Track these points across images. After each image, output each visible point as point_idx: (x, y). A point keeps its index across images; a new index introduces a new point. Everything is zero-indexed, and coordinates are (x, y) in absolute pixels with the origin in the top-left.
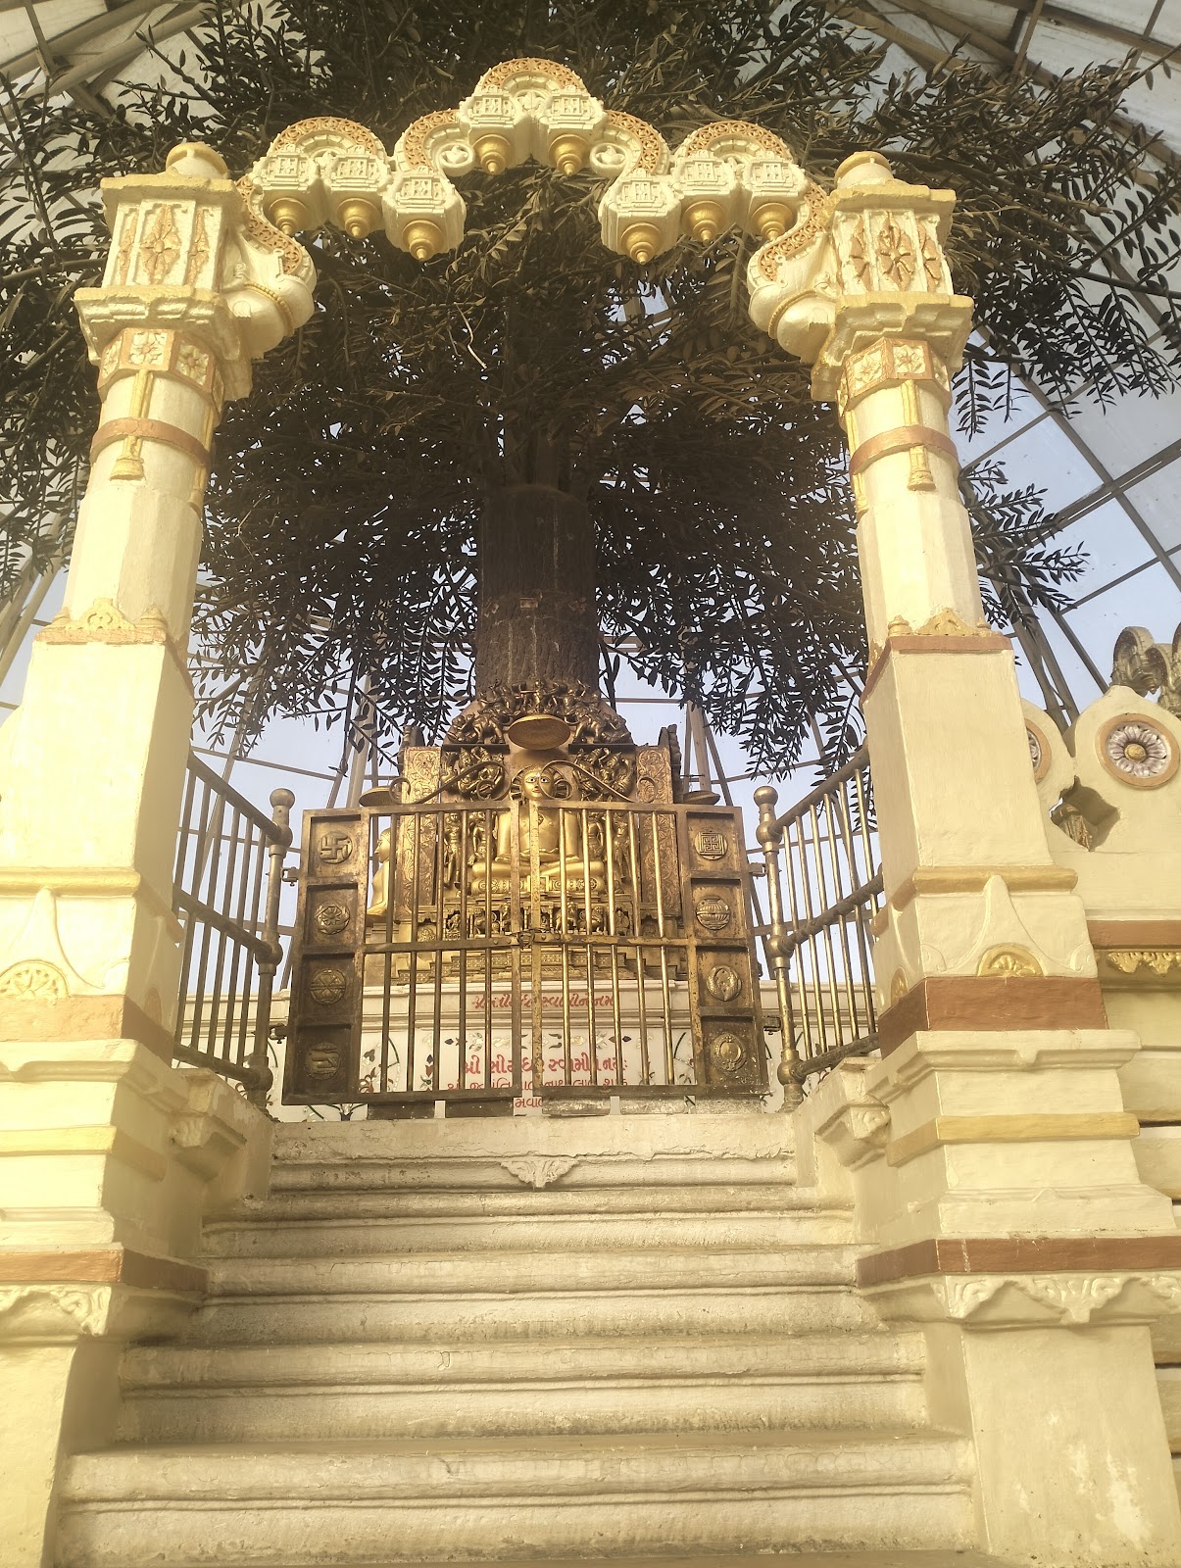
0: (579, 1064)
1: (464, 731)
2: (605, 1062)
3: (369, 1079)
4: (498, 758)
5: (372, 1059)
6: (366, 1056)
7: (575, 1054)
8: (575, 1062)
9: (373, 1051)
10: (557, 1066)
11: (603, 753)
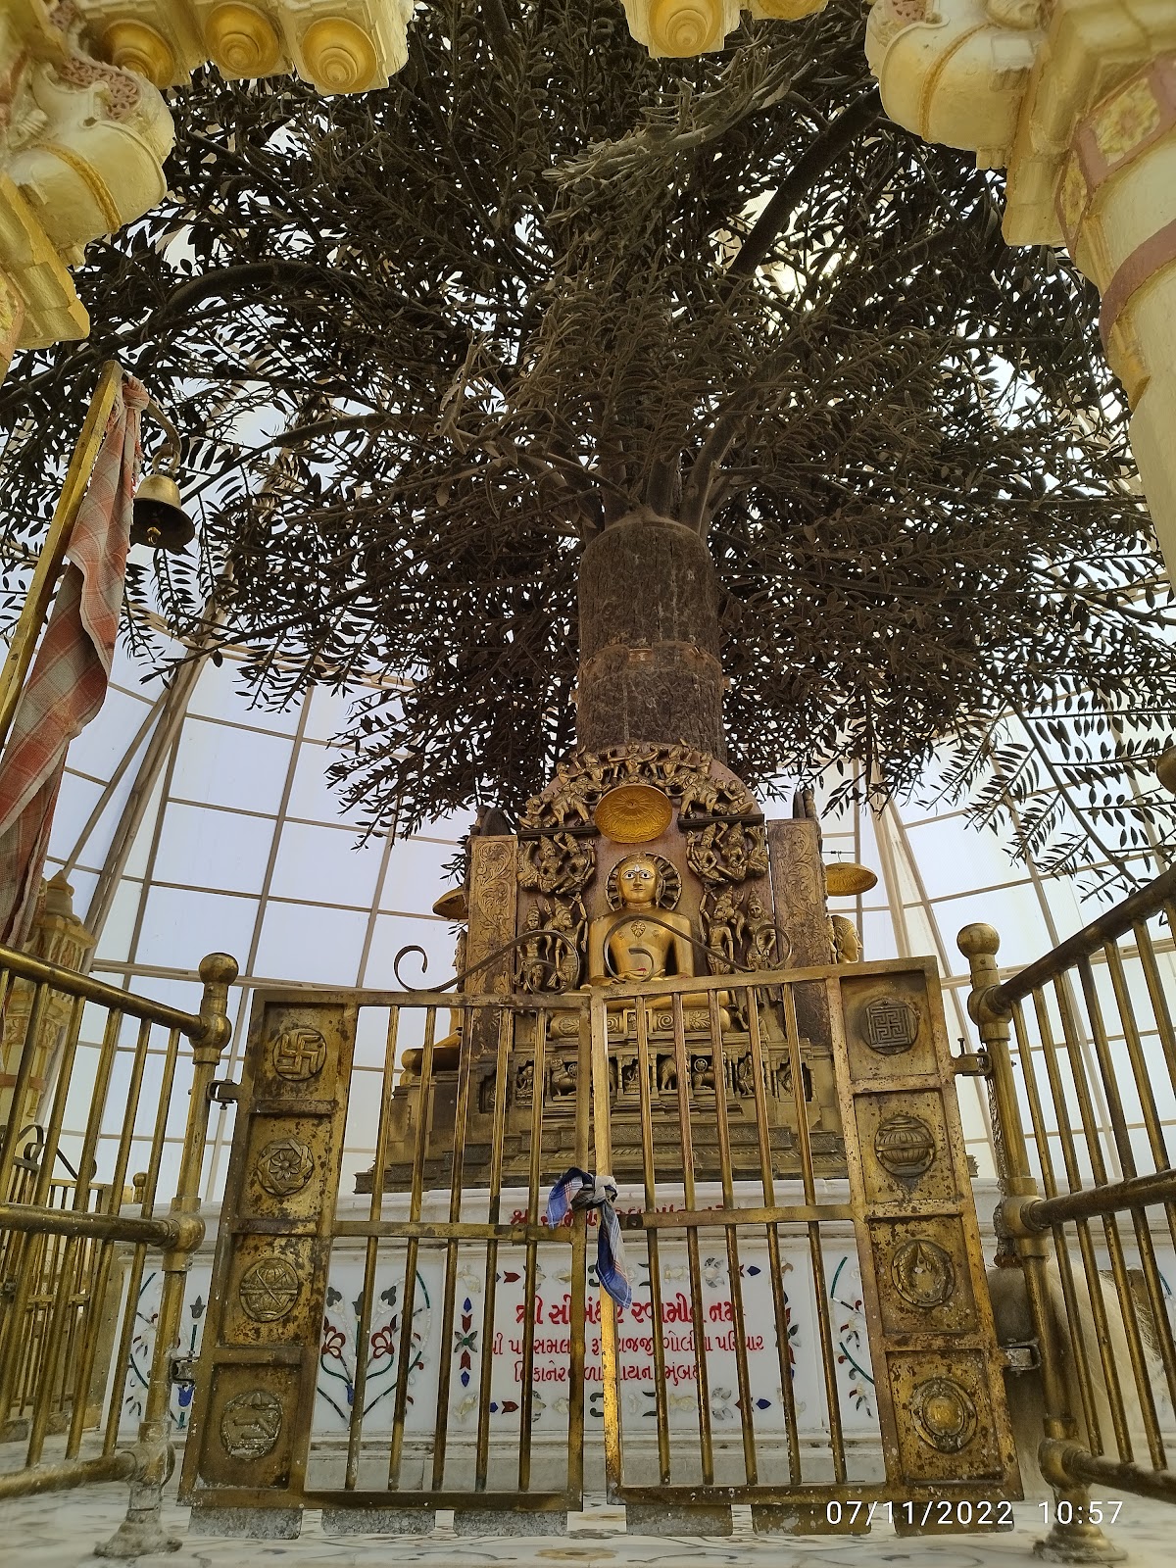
0: (674, 1311)
1: (543, 815)
2: (713, 1309)
3: (386, 1334)
4: (588, 845)
5: (392, 1302)
6: (384, 1296)
7: (667, 1296)
8: (666, 1309)
9: (394, 1289)
10: (643, 1315)
11: (719, 829)
